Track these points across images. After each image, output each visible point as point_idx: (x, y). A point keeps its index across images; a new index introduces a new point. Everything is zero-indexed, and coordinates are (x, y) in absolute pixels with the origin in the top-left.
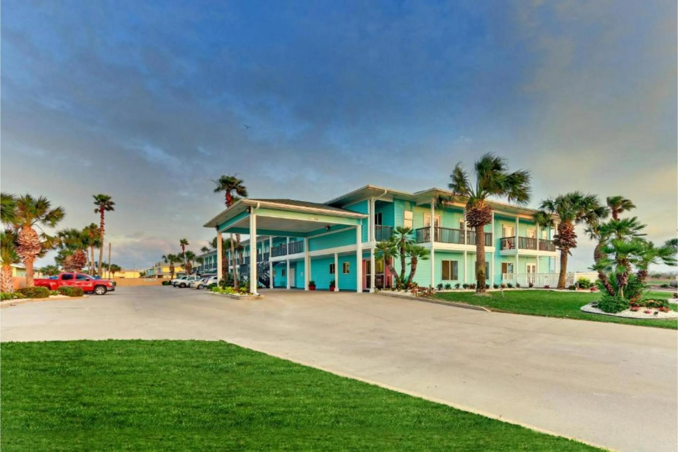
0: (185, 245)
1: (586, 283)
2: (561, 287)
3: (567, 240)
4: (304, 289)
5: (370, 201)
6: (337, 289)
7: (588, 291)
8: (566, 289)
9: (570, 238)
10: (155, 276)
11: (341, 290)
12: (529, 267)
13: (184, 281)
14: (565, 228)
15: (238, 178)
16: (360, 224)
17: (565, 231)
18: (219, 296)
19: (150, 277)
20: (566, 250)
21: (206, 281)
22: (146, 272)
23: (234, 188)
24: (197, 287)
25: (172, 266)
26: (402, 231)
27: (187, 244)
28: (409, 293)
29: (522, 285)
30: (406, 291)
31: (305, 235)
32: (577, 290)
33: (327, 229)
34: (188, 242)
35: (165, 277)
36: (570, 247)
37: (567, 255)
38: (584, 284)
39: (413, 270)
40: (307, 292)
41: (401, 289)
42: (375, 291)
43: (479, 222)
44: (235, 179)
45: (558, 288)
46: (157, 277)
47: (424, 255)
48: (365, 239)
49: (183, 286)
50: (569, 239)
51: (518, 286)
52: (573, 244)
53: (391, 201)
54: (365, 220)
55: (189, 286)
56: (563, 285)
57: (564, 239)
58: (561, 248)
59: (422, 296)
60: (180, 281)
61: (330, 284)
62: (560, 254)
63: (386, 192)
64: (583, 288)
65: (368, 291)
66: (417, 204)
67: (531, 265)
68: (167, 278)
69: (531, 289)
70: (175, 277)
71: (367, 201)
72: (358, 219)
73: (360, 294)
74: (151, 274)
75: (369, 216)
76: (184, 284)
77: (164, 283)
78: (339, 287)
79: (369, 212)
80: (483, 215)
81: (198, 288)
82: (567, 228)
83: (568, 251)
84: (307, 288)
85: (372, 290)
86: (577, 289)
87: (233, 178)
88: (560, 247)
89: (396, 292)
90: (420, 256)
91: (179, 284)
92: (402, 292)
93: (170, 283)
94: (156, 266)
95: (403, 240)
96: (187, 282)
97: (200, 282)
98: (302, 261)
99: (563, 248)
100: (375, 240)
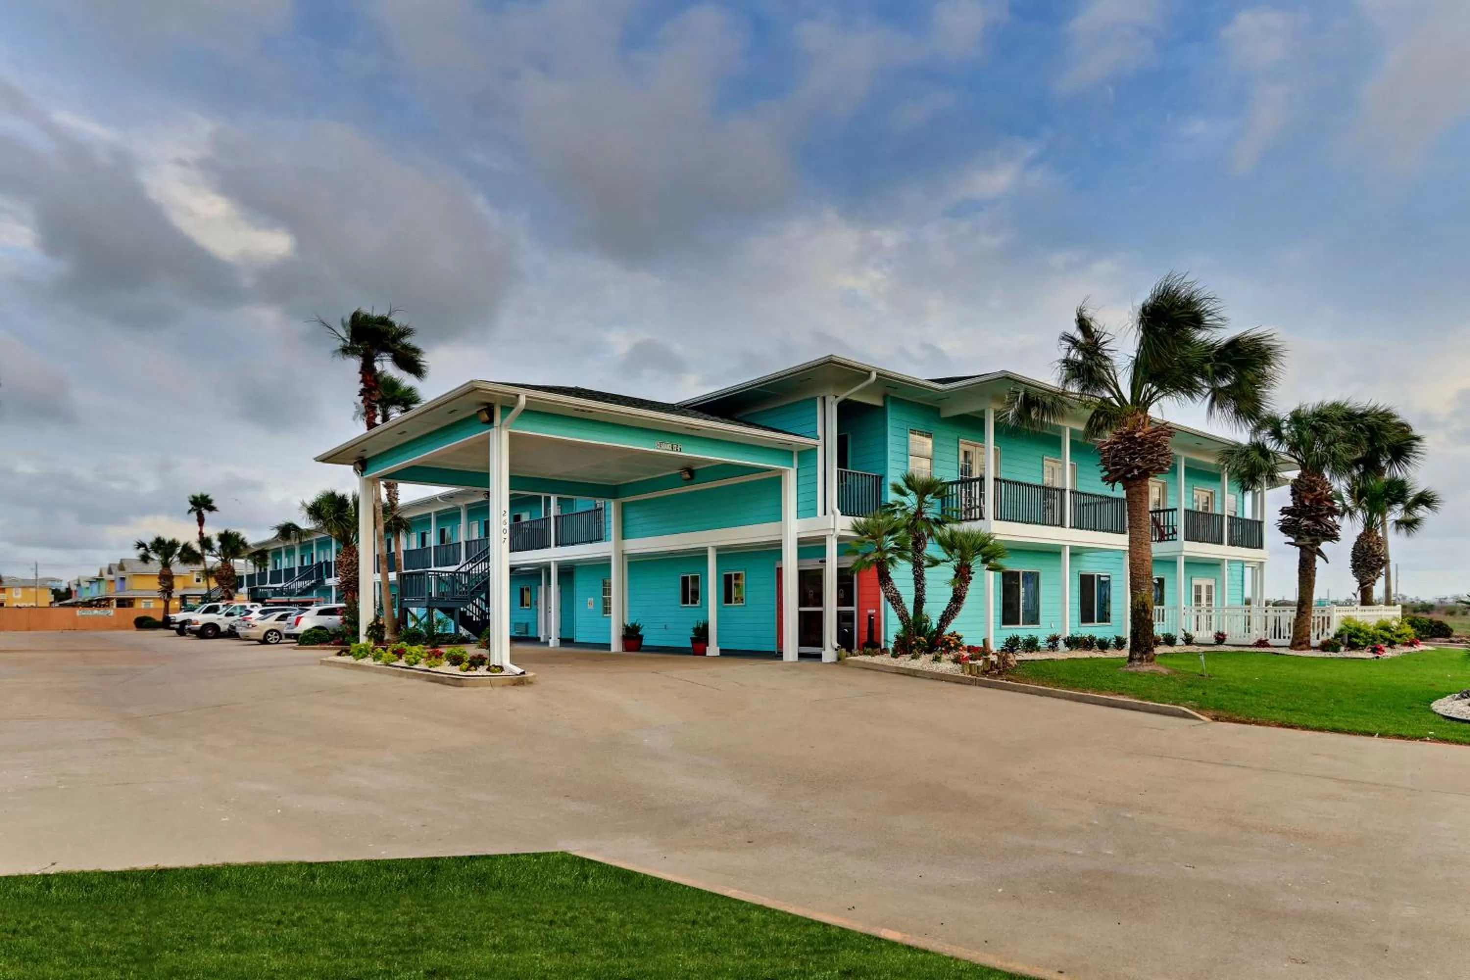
0: (205, 512)
1: (1362, 634)
2: (1300, 644)
3: (1318, 522)
4: (607, 646)
5: (824, 398)
6: (713, 649)
7: (1367, 654)
8: (1315, 648)
9: (1323, 515)
10: (108, 600)
11: (726, 653)
12: (1198, 588)
13: (211, 618)
14: (1312, 490)
15: (399, 320)
16: (792, 467)
17: (1311, 497)
18: (379, 671)
19: (89, 604)
20: (1312, 545)
21: (292, 619)
22: (73, 588)
23: (386, 349)
24: (261, 637)
25: (166, 572)
26: (918, 488)
27: (211, 509)
28: (946, 666)
29: (1198, 636)
30: (937, 659)
31: (612, 491)
32: (1343, 652)
33: (687, 476)
34: (214, 504)
35: (141, 605)
36: (1325, 540)
37: (1315, 561)
38: (1357, 637)
39: (958, 599)
40: (616, 656)
41: (920, 652)
42: (839, 659)
43: (1138, 468)
44: (391, 324)
45: (1292, 647)
46: (115, 602)
47: (993, 557)
48: (806, 509)
49: (209, 632)
50: (1322, 520)
51: (1188, 640)
52: (1332, 530)
53: (878, 402)
54: (806, 455)
55: (232, 634)
56: (1306, 639)
57: (1309, 519)
58: (1301, 543)
59: (985, 673)
60: (200, 618)
61: (691, 634)
62: (1298, 558)
63: (874, 376)
64: (1353, 646)
65: (819, 656)
66: (944, 415)
67: (1204, 583)
68: (152, 607)
69: (1222, 648)
70: (175, 604)
71: (815, 399)
72: (785, 452)
73: (791, 666)
74: (94, 593)
75: (820, 443)
76: (214, 627)
77: (143, 623)
78: (718, 644)
79: (820, 432)
80: (1151, 451)
81: (264, 641)
82: (1316, 490)
83: (1319, 550)
84: (616, 646)
85: (829, 654)
86: (1342, 648)
87: (384, 321)
88: (1299, 538)
89: (905, 661)
90: (984, 562)
91: (198, 626)
92: (924, 662)
93: (166, 623)
94: (110, 572)
95: (919, 512)
96: (221, 620)
97: (271, 622)
98: (602, 566)
99: (1307, 540)
100: (838, 512)
